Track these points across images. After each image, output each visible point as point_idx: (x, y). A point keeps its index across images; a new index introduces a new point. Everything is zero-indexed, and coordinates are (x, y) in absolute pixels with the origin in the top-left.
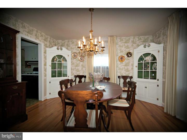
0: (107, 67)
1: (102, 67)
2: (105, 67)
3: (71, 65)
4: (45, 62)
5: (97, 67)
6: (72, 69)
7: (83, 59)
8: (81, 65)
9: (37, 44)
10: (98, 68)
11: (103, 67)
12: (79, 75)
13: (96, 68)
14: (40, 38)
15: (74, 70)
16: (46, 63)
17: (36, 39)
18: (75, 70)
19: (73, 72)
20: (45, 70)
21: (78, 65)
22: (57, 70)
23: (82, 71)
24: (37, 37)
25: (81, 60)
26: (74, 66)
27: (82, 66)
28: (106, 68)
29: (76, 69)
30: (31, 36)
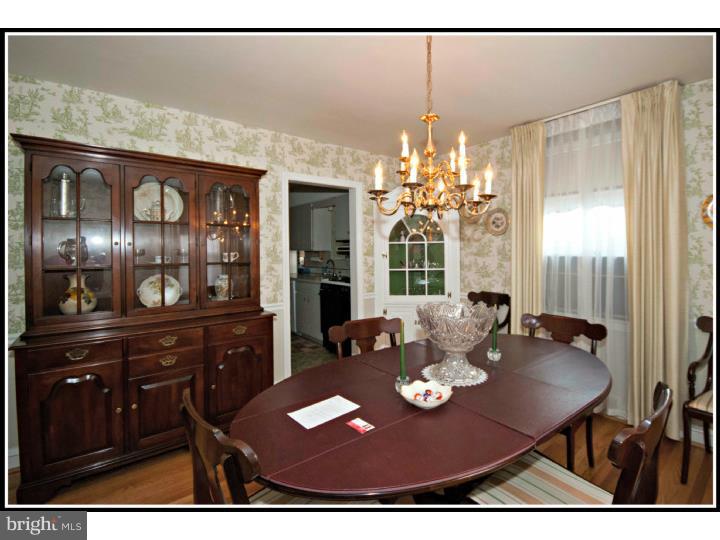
0: (619, 261)
1: (590, 262)
2: (604, 260)
3: (461, 249)
4: (367, 245)
5: (562, 259)
6: (462, 266)
7: (502, 223)
8: (494, 251)
9: (346, 191)
10: (568, 263)
11: (594, 260)
12: (487, 290)
13: (556, 264)
14: (350, 170)
15: (469, 267)
16: (373, 247)
17: (339, 176)
18: (474, 269)
19: (466, 277)
20: (370, 270)
21: (486, 251)
22: (407, 270)
23: (501, 277)
24: (340, 168)
25: (496, 229)
26: (472, 253)
27: (499, 253)
28: (610, 265)
29: (476, 264)
30: (321, 169)
